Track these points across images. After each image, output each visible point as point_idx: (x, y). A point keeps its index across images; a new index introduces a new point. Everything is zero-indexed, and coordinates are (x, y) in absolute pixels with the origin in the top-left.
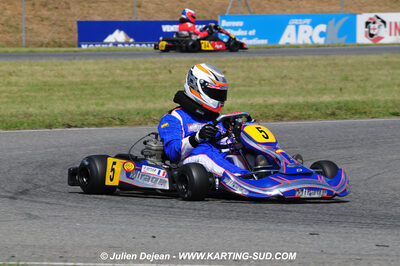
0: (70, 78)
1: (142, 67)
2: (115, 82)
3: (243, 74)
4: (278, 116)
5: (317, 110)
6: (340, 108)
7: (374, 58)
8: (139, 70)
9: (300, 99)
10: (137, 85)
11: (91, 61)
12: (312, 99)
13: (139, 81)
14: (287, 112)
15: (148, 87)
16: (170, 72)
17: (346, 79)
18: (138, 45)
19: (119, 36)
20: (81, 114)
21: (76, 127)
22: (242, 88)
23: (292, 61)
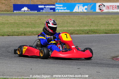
0: (10, 21)
1: (32, 18)
2: (24, 23)
3: (62, 21)
4: (71, 33)
5: (83, 32)
6: (90, 31)
7: (101, 16)
8: (31, 19)
9: (78, 28)
10: (30, 23)
11: (17, 16)
12: (82, 28)
13: (31, 22)
14: (74, 32)
15: (33, 24)
16: (40, 20)
17: (92, 22)
18: (31, 12)
19: (25, 9)
20: (13, 32)
21: (11, 36)
22: (61, 25)
23: (76, 17)
